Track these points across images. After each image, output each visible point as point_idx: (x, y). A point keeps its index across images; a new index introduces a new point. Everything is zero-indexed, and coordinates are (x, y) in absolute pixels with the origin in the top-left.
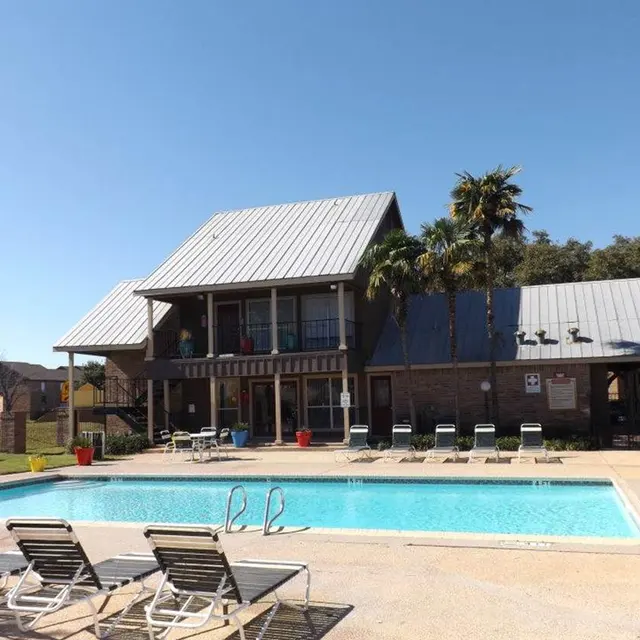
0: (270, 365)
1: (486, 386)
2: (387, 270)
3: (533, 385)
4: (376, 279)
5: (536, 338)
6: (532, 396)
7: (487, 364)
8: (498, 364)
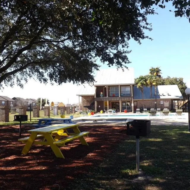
0: (119, 99)
1: (155, 103)
2: (141, 83)
3: (162, 103)
4: (139, 84)
5: (162, 95)
6: (162, 104)
7: (155, 99)
8: (157, 99)
